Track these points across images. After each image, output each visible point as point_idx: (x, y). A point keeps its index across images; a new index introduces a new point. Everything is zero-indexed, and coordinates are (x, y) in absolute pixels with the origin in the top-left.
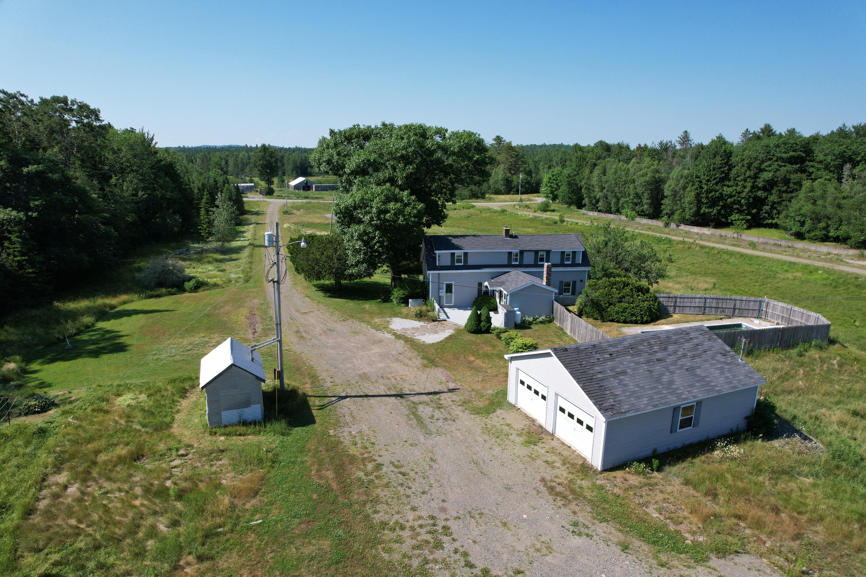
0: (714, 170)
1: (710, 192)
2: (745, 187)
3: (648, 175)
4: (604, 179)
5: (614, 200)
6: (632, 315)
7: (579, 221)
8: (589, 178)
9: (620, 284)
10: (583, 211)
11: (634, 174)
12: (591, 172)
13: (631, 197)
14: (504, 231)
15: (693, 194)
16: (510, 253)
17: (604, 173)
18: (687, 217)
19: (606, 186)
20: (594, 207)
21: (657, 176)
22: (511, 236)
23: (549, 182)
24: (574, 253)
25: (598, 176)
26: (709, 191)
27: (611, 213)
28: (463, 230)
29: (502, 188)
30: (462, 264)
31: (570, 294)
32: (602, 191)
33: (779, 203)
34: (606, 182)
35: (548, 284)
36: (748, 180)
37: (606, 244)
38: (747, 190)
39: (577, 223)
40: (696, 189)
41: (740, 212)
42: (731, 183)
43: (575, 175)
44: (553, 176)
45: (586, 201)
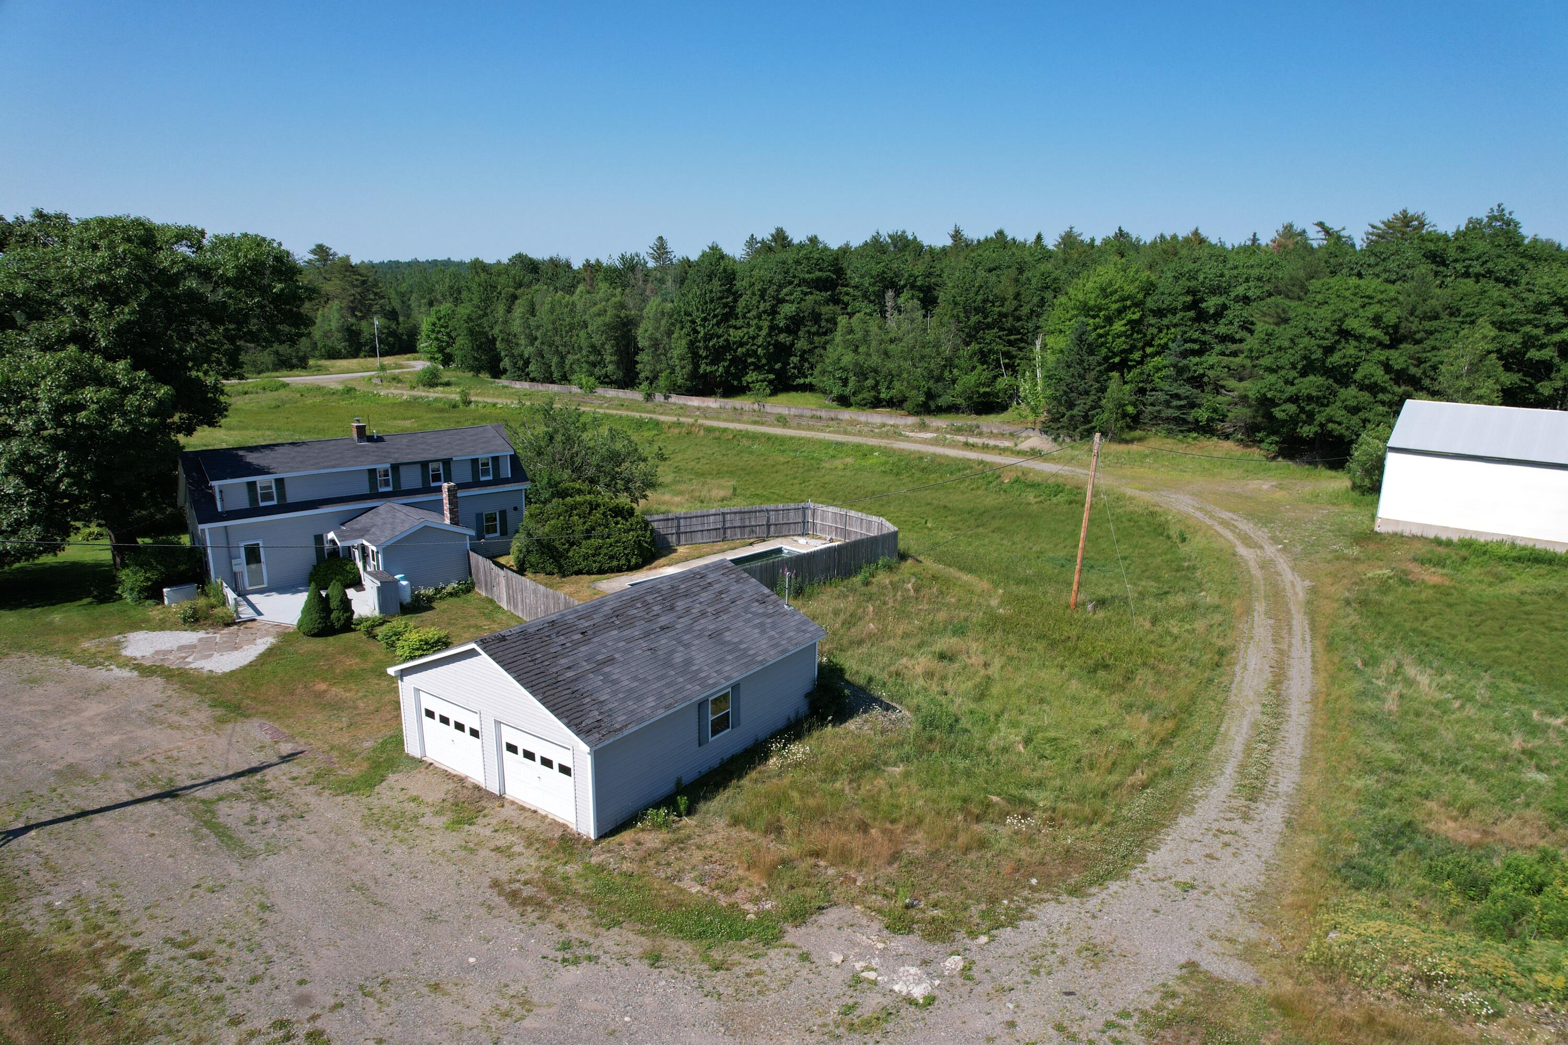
0: (712, 301)
1: (710, 339)
2: (760, 328)
3: (609, 313)
4: (533, 322)
5: (555, 360)
6: (612, 558)
7: (499, 401)
8: (506, 322)
9: (583, 507)
10: (503, 382)
11: (585, 312)
12: (509, 310)
13: (584, 352)
14: (355, 431)
15: (684, 342)
16: (372, 472)
17: (533, 312)
18: (680, 382)
19: (538, 334)
20: (523, 374)
21: (622, 315)
22: (371, 439)
23: (433, 331)
24: (496, 459)
25: (522, 318)
26: (708, 338)
27: (553, 382)
28: (268, 433)
29: (341, 346)
30: (275, 502)
31: (498, 534)
32: (532, 344)
33: (811, 351)
34: (538, 327)
35: (455, 521)
36: (764, 317)
37: (551, 438)
38: (764, 333)
39: (494, 405)
40: (688, 335)
41: (758, 368)
42: (739, 323)
43: (480, 317)
44: (439, 319)
45: (506, 363)
